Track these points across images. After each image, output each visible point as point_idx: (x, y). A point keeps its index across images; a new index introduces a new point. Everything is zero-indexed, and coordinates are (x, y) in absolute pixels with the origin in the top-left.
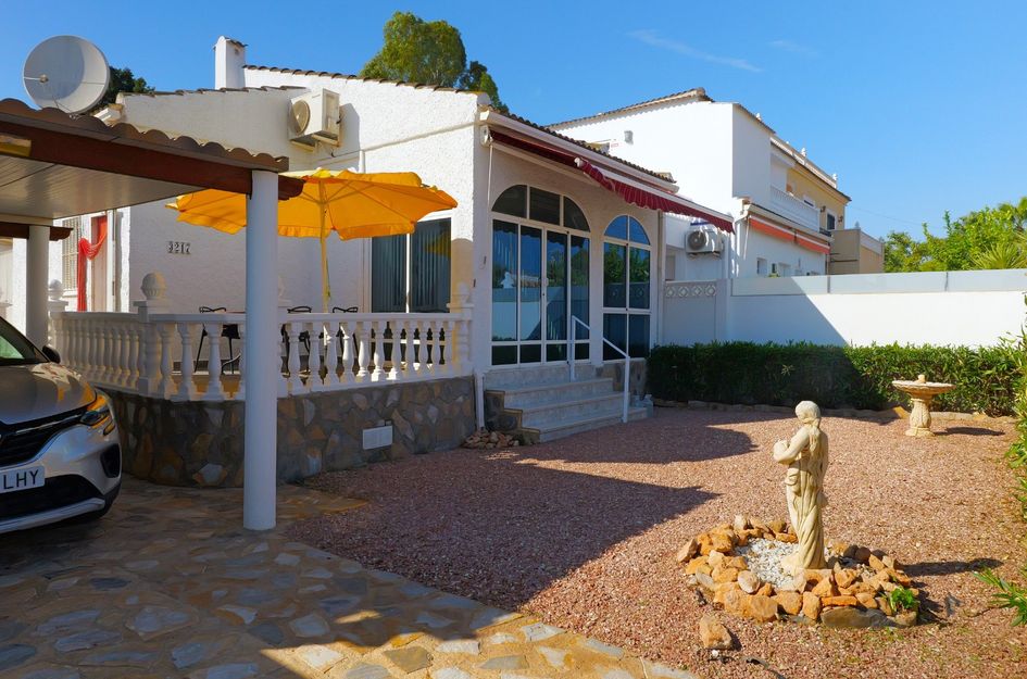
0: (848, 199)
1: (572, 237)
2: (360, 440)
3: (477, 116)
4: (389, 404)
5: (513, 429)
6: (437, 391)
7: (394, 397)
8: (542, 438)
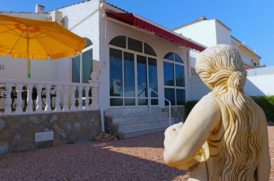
0: (261, 58)
1: (148, 57)
2: (34, 138)
3: (99, 6)
4: (52, 121)
5: (115, 132)
6: (80, 116)
7: (55, 118)
8: (126, 136)
